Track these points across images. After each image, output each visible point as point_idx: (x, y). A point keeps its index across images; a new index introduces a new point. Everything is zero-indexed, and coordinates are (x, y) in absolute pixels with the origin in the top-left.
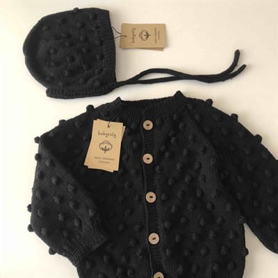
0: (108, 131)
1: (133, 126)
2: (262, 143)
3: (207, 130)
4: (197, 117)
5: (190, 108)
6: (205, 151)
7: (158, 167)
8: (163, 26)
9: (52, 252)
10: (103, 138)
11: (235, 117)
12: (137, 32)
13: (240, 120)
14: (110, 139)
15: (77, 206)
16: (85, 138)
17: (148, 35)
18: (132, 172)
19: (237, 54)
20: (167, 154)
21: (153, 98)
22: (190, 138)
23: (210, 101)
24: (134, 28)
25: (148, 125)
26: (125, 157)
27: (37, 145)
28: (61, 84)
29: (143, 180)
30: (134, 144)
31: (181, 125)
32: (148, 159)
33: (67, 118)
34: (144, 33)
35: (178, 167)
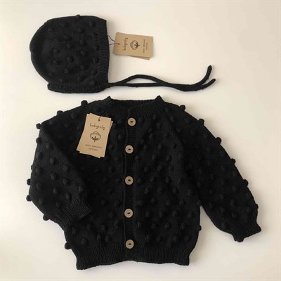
0: (98, 124)
1: (119, 122)
2: (221, 144)
3: (178, 130)
4: (172, 119)
5: (167, 111)
6: (175, 147)
7: (137, 157)
8: (151, 39)
9: (46, 218)
10: (93, 130)
11: (202, 121)
12: (129, 42)
13: (205, 124)
14: (99, 130)
15: (69, 183)
16: (78, 128)
17: (137, 45)
18: (116, 159)
19: (210, 69)
20: (145, 147)
21: (137, 99)
22: (165, 135)
23: (183, 107)
24: (126, 37)
25: (132, 122)
26: (111, 146)
27: (39, 130)
28: (61, 80)
29: (124, 166)
30: (119, 136)
31: (158, 125)
32: (129, 149)
33: (64, 110)
34: (135, 43)
35: (153, 158)
